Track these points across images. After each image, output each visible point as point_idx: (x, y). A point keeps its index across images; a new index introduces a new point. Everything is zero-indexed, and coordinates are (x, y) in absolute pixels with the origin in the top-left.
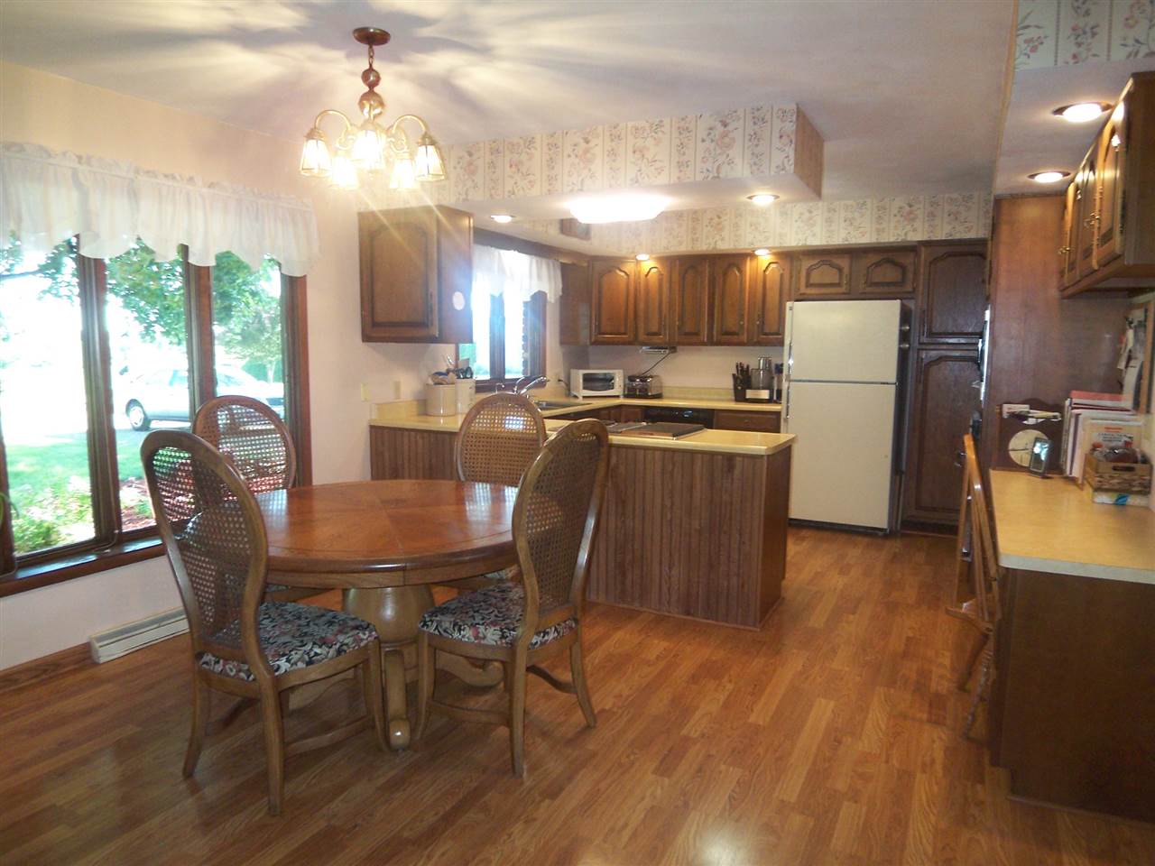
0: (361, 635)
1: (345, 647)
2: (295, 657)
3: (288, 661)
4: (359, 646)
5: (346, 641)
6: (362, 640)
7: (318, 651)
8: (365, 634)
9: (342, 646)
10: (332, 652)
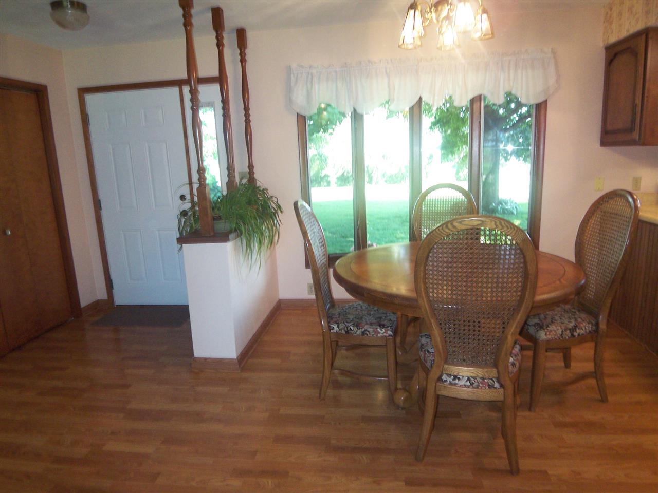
0: (379, 330)
1: (367, 333)
2: (342, 326)
3: (338, 327)
4: (377, 335)
5: (369, 329)
6: (379, 333)
7: (352, 328)
8: (382, 330)
9: (365, 331)
10: (359, 332)
